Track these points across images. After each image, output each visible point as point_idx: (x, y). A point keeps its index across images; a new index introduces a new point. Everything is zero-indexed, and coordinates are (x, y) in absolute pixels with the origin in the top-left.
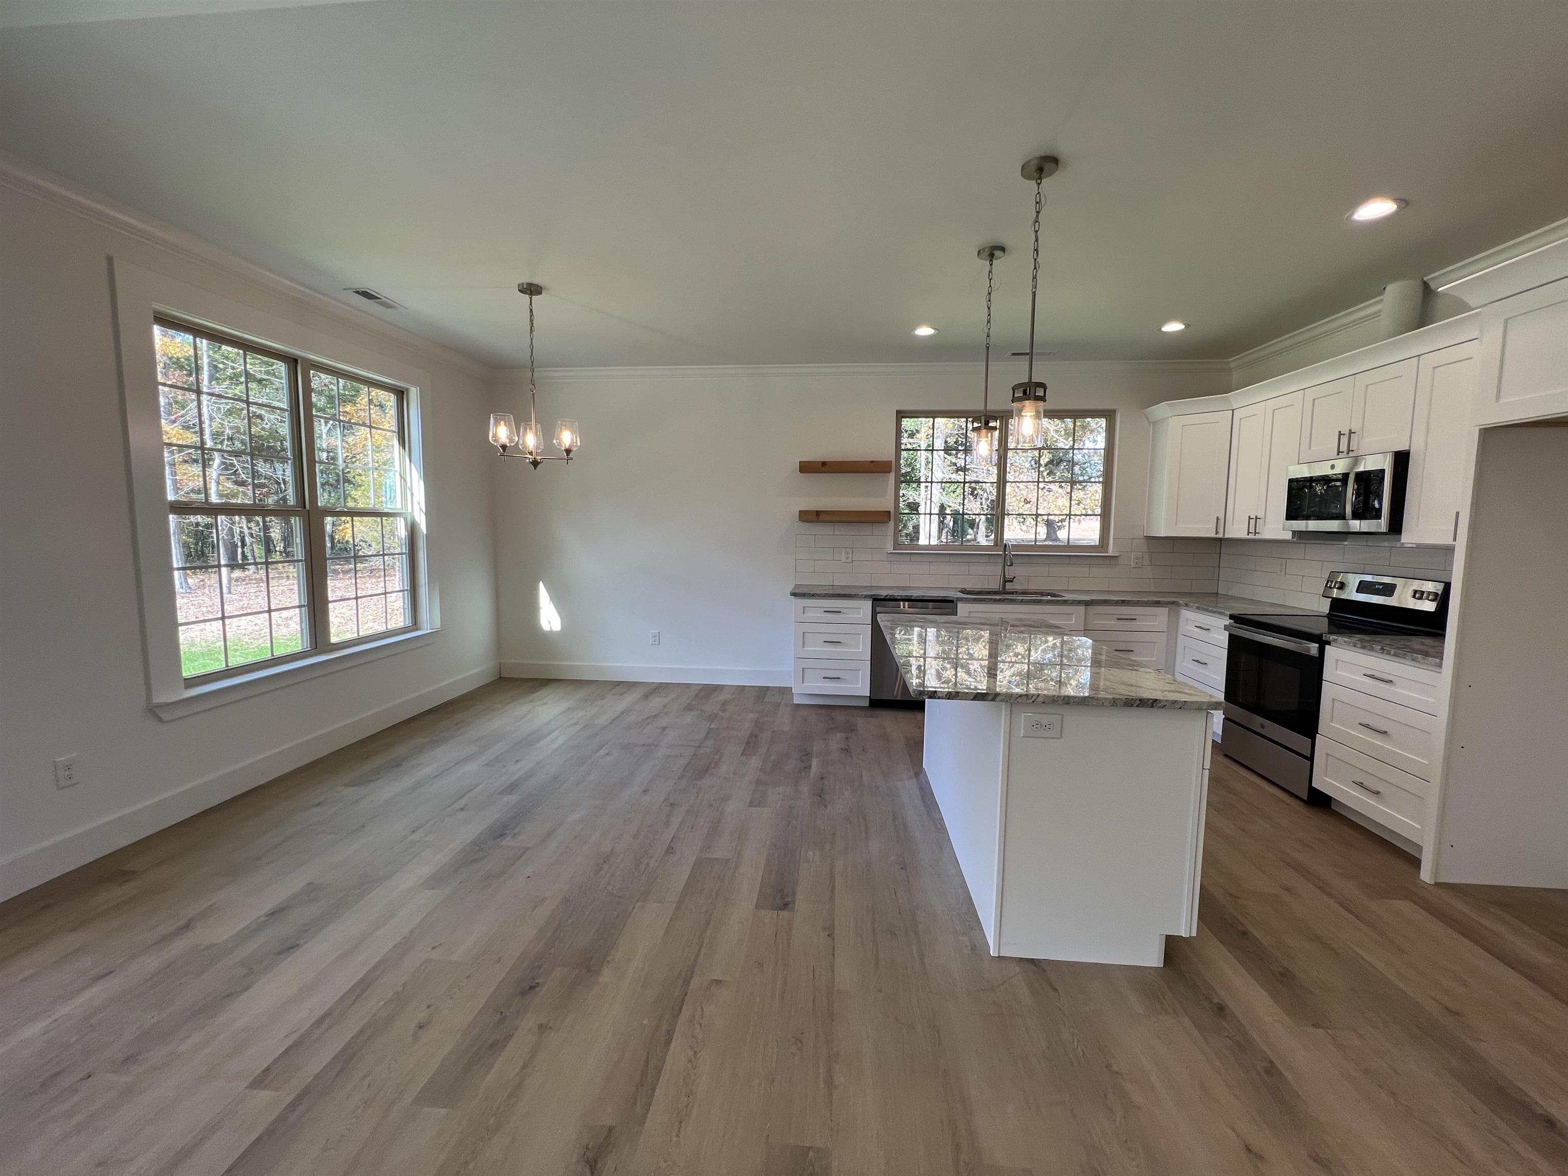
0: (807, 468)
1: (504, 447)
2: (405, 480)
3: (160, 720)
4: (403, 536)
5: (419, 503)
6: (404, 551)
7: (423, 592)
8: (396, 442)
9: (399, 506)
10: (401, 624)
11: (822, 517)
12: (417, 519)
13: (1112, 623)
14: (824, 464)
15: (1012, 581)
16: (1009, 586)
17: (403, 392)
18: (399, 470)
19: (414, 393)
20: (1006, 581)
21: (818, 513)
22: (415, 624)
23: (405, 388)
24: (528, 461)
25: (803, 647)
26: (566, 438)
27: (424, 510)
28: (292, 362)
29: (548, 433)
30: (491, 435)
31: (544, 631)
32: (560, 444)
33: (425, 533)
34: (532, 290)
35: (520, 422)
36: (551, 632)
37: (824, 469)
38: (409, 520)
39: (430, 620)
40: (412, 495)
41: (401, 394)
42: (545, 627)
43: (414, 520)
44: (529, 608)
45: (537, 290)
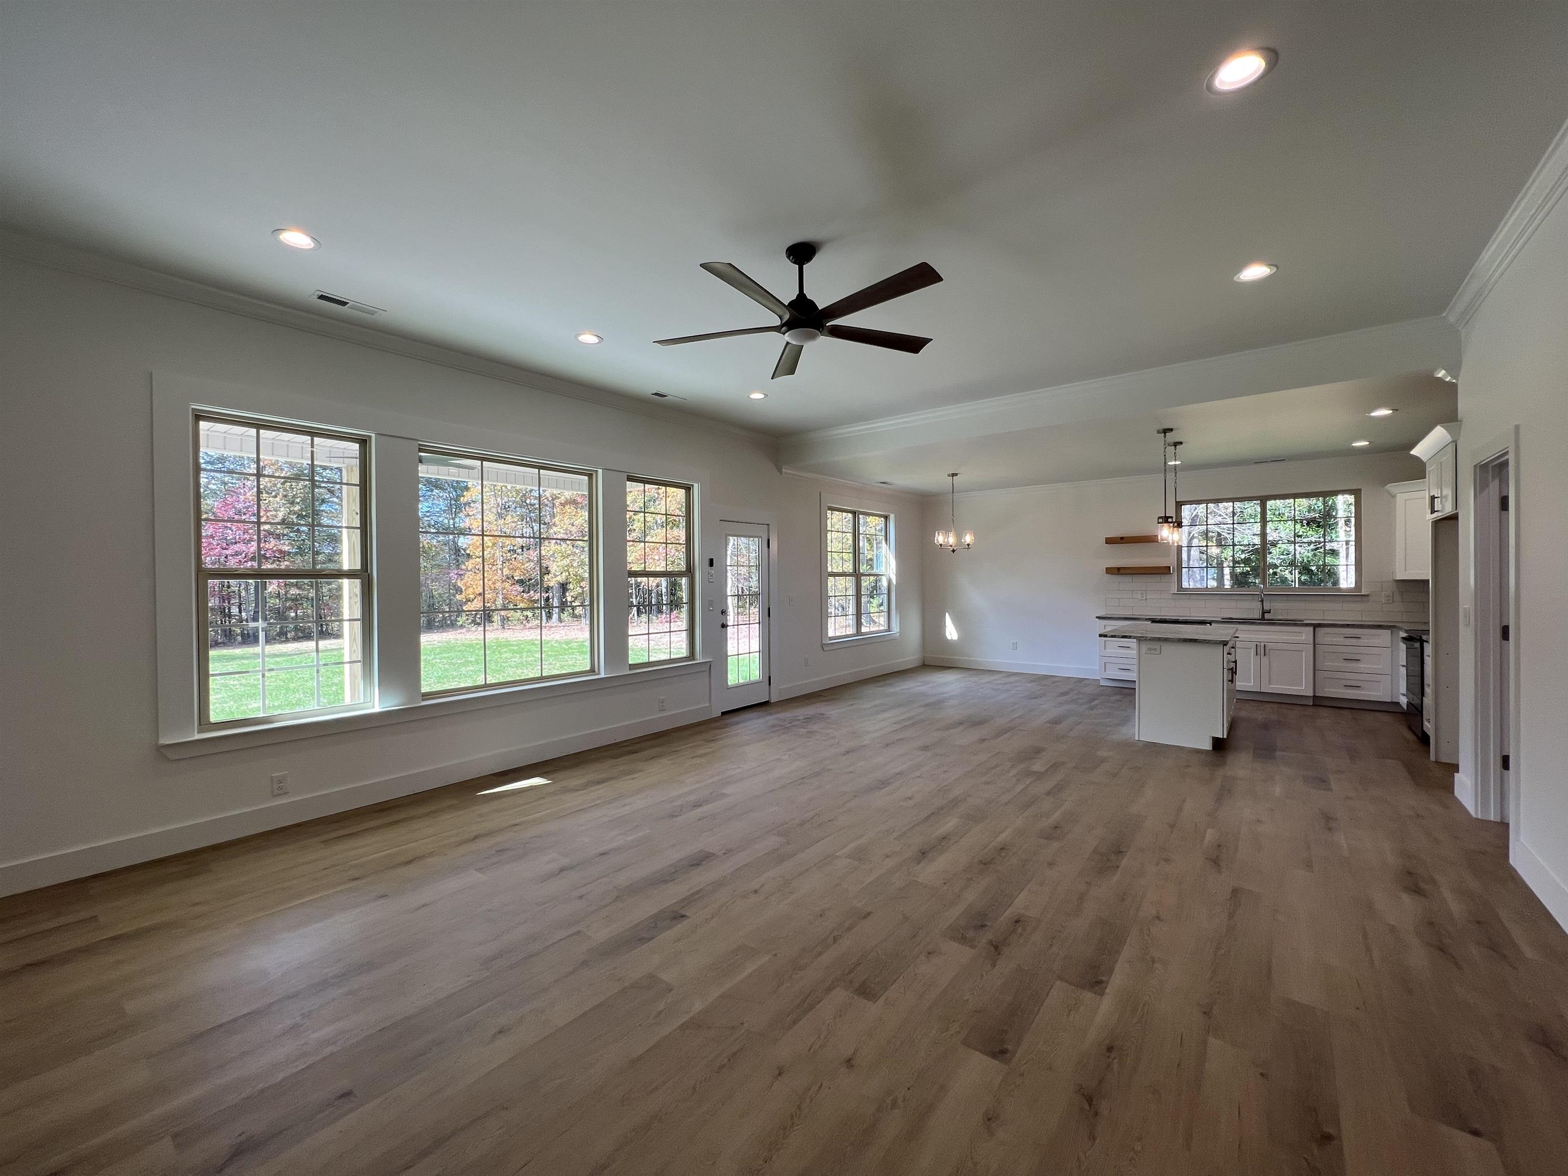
0: (1109, 541)
1: (941, 545)
2: (888, 559)
3: (823, 650)
4: (884, 587)
5: (893, 570)
6: (884, 594)
7: (893, 612)
8: (885, 542)
10: (885, 628)
11: (1122, 571)
12: (891, 577)
13: (1341, 640)
14: (1122, 538)
15: (1270, 612)
16: (1267, 616)
17: (887, 517)
18: (886, 554)
19: (892, 517)
20: (1264, 613)
21: (1119, 569)
22: (889, 630)
23: (889, 515)
24: (951, 551)
25: (1105, 649)
26: (968, 539)
27: (895, 573)
28: (854, 513)
29: (959, 536)
30: (936, 539)
31: (949, 640)
32: (965, 542)
33: (895, 584)
34: (954, 475)
35: (947, 531)
36: (952, 640)
37: (1123, 541)
38: (887, 578)
39: (896, 629)
40: (890, 566)
41: (886, 518)
42: (949, 637)
43: (890, 578)
44: (941, 626)
45: (956, 475)
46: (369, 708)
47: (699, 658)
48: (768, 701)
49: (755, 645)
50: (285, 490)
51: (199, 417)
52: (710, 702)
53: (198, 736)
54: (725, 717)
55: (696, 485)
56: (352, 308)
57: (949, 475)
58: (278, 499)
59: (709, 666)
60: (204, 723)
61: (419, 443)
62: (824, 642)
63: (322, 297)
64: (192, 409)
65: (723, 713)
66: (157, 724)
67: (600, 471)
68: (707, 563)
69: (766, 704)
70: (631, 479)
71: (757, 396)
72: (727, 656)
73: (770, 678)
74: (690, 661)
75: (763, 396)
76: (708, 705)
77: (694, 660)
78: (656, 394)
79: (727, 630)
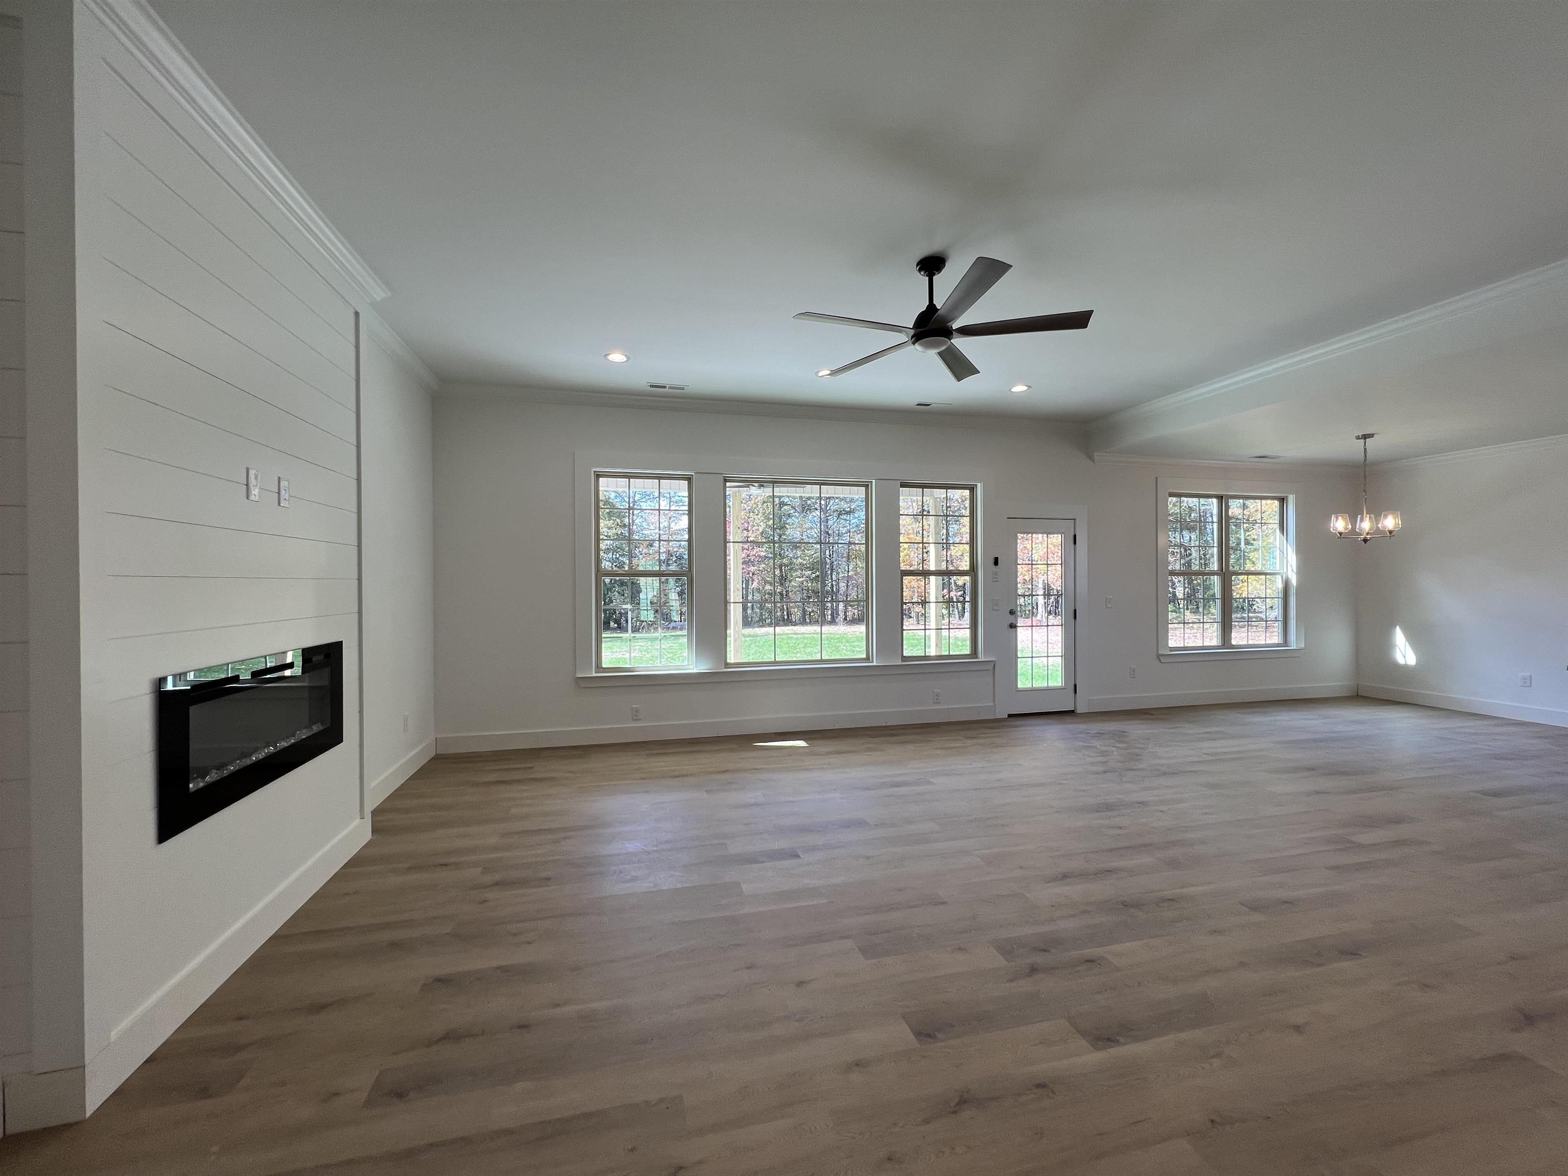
1: (1342, 533)
2: (1283, 553)
3: (1161, 661)
4: (1280, 587)
5: (1291, 566)
6: (1280, 596)
7: (1293, 622)
8: (1278, 531)
9: (1278, 568)
10: (1276, 642)
12: (1290, 576)
17: (1284, 499)
18: (1279, 547)
19: (1291, 499)
22: (1286, 642)
23: (1285, 496)
24: (1360, 539)
27: (1295, 571)
28: (1219, 497)
31: (1400, 664)
32: (1385, 527)
33: (1295, 585)
34: (1366, 437)
36: (1405, 664)
38: (1284, 577)
39: (1298, 642)
40: (1287, 561)
41: (1282, 500)
42: (1401, 660)
43: (1288, 577)
44: (1386, 645)
45: (1371, 436)
46: (690, 669)
47: (981, 657)
48: (1074, 711)
49: (1057, 647)
50: (764, 509)
51: (598, 476)
52: (994, 701)
53: (594, 675)
54: (1011, 719)
55: (979, 485)
56: (670, 388)
57: (1358, 438)
58: (759, 517)
59: (993, 665)
60: (599, 667)
61: (724, 475)
62: (1160, 652)
63: (651, 386)
64: (594, 471)
65: (1010, 716)
66: (576, 666)
67: (874, 481)
68: (992, 561)
69: (1071, 713)
70: (903, 485)
71: (1020, 388)
72: (1017, 657)
73: (1075, 686)
74: (973, 658)
75: (1026, 388)
76: (992, 704)
77: (977, 658)
78: (918, 405)
79: (1016, 632)
